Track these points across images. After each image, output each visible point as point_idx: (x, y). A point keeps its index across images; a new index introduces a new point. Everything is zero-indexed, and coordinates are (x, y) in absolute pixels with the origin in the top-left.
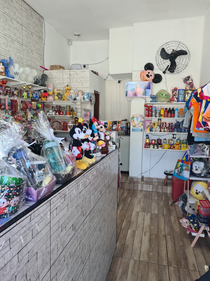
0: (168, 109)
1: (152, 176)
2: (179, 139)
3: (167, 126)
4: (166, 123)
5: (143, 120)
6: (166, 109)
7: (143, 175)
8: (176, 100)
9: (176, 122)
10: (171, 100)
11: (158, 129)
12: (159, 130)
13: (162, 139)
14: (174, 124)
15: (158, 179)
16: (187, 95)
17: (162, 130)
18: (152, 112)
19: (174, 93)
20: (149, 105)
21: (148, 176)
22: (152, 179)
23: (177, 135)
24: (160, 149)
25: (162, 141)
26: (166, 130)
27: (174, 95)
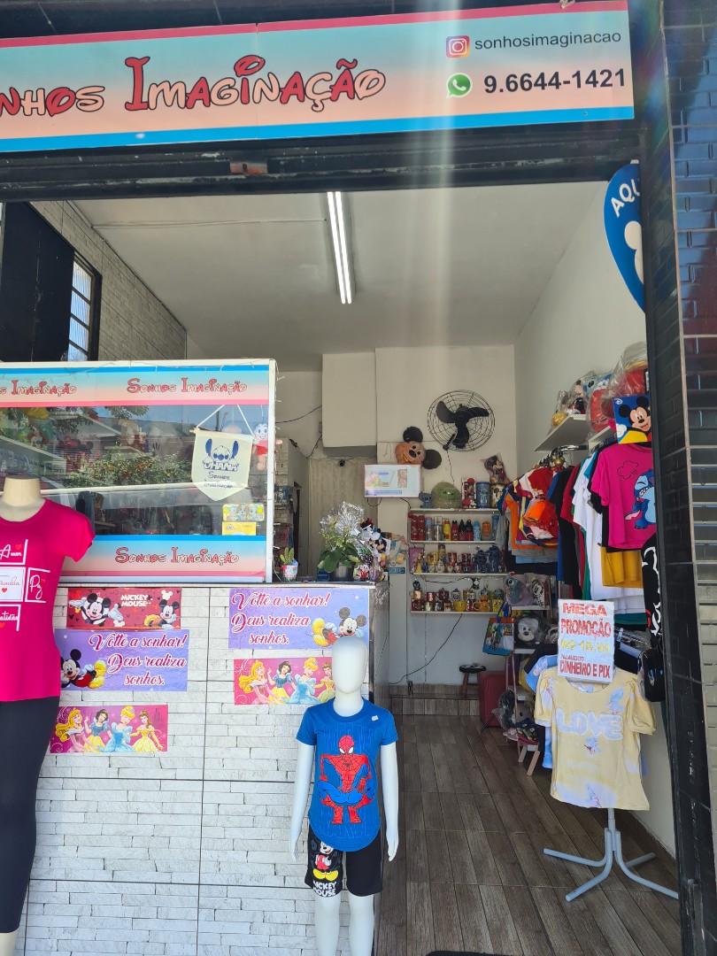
0: (459, 523)
1: (430, 681)
2: (485, 589)
3: (460, 559)
4: (455, 554)
5: (405, 547)
6: (455, 523)
7: (411, 678)
8: (473, 504)
9: (476, 552)
10: (464, 505)
11: (440, 566)
12: (443, 568)
13: (450, 591)
14: (472, 556)
15: (445, 686)
16: (494, 494)
17: (450, 569)
18: (425, 530)
19: (469, 490)
20: (418, 515)
21: (422, 681)
22: (433, 687)
23: (482, 581)
24: (447, 611)
25: (450, 595)
26: (457, 568)
27: (469, 494)
